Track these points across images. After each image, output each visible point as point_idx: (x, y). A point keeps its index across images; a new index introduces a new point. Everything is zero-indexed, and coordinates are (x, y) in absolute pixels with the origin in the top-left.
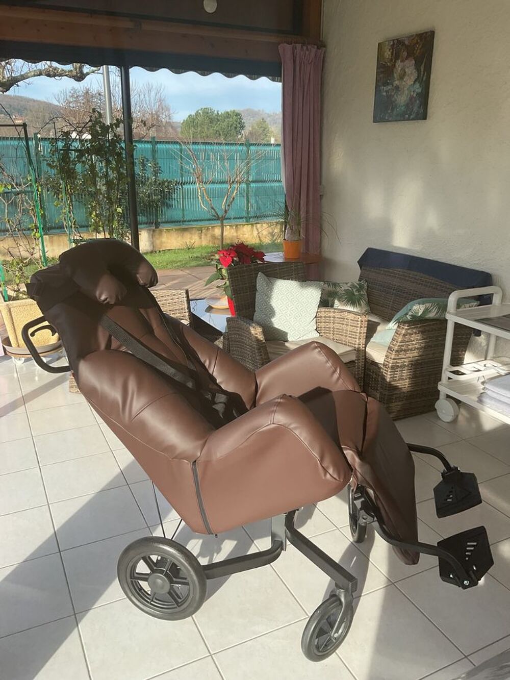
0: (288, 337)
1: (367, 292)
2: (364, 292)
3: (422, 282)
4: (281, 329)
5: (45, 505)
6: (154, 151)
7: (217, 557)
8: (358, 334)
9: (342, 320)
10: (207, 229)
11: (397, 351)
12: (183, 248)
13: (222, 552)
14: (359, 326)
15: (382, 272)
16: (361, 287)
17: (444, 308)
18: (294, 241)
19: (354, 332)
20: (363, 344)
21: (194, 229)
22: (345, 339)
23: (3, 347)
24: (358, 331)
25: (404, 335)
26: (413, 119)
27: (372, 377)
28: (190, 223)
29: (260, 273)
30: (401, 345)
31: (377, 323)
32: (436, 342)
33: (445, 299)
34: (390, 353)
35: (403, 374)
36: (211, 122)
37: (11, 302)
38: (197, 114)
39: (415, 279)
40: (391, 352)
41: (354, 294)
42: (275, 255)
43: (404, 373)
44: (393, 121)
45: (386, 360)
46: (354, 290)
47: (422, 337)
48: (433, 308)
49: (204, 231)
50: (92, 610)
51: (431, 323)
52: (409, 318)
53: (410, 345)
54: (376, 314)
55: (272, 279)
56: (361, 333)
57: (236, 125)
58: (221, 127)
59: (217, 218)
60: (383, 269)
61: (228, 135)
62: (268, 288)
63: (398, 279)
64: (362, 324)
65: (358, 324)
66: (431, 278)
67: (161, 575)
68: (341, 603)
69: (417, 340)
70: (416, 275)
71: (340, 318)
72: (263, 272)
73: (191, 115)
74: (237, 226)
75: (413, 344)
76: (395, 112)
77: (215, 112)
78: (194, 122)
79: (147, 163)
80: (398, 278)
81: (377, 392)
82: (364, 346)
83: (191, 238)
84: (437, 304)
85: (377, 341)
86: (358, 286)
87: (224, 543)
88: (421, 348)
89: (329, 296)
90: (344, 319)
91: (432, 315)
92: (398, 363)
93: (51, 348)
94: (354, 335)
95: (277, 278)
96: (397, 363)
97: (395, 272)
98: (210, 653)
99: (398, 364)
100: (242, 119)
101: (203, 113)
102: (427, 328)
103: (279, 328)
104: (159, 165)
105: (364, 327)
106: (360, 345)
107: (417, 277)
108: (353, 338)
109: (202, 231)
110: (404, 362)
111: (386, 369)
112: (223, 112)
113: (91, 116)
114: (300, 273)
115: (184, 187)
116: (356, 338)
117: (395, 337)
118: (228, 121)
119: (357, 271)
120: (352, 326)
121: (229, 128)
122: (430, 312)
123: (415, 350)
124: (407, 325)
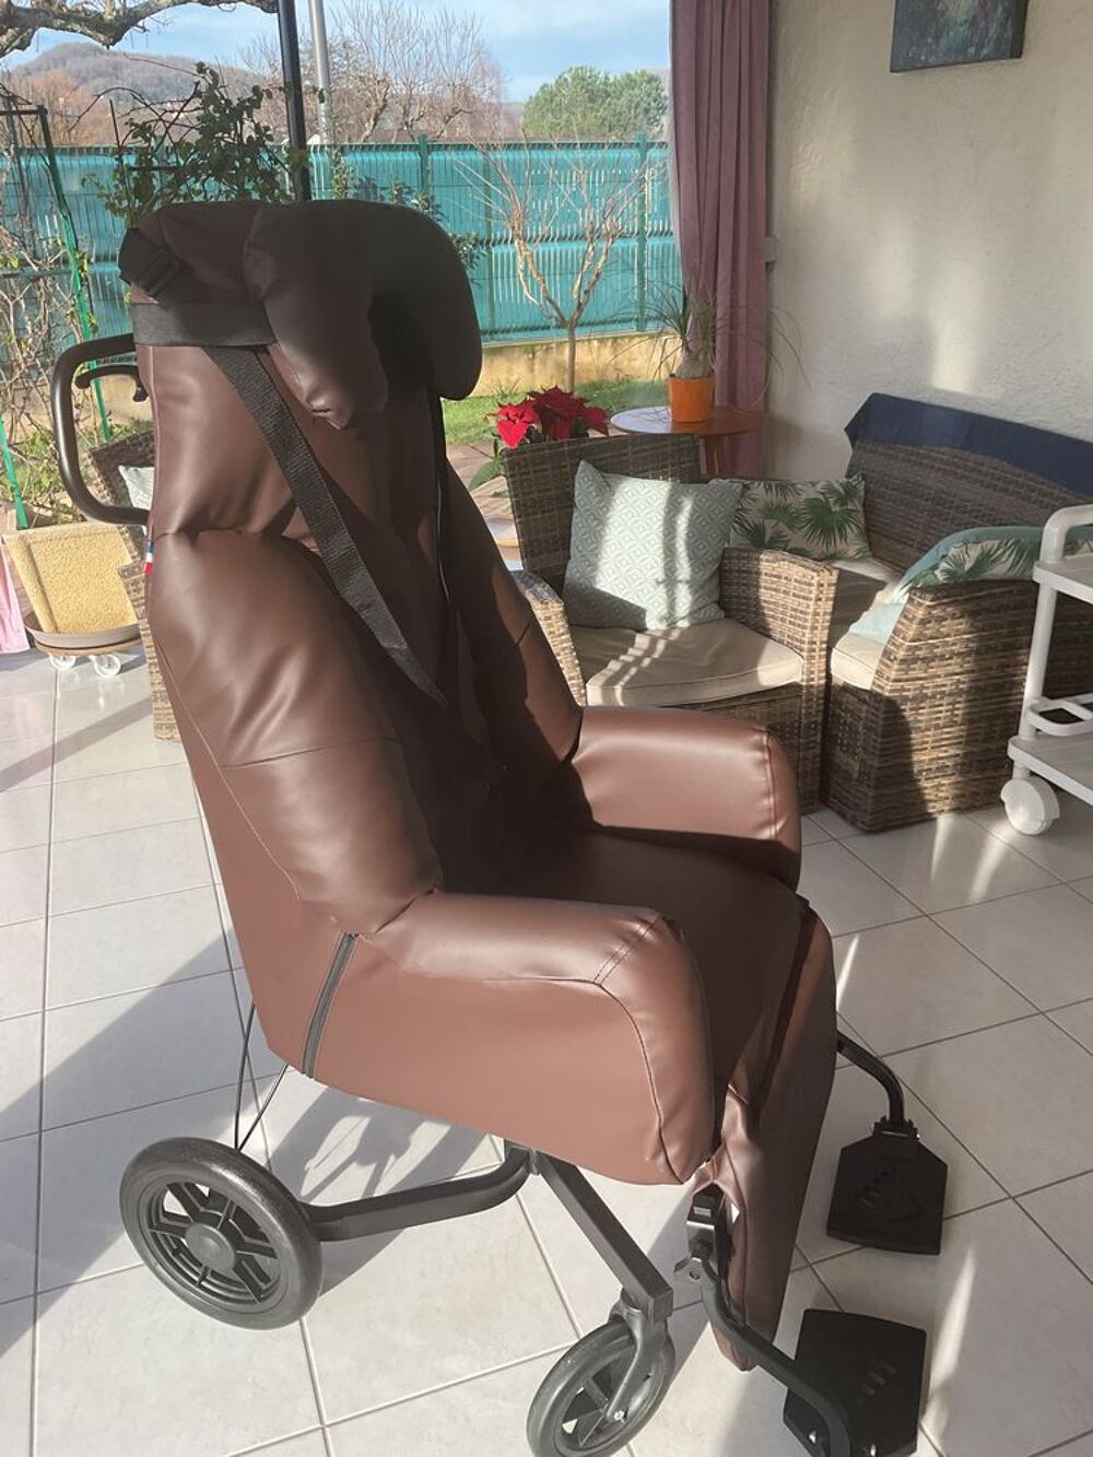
0: (647, 619)
1: (864, 505)
2: (856, 505)
3: (994, 482)
4: (631, 601)
5: (36, 1013)
6: (424, 169)
7: (396, 1166)
8: (809, 617)
9: (776, 579)
10: (545, 349)
11: (903, 661)
12: (491, 395)
13: (407, 1154)
14: (813, 596)
15: (901, 455)
16: (850, 492)
17: (1032, 552)
18: (694, 378)
19: (801, 612)
20: (822, 643)
21: (517, 349)
22: (780, 627)
23: (28, 633)
24: (811, 610)
25: (923, 622)
26: (987, 59)
27: (845, 721)
28: (508, 336)
29: (582, 463)
30: (916, 647)
31: (878, 581)
32: (1008, 637)
33: (1035, 529)
34: (886, 665)
35: (920, 718)
36: (591, 100)
37: (30, 531)
38: (561, 82)
39: (980, 472)
40: (889, 662)
41: (829, 510)
42: (647, 414)
43: (921, 714)
44: (939, 66)
45: (878, 682)
46: (831, 501)
47: (972, 625)
48: (1004, 552)
49: (538, 354)
50: (75, 1286)
51: (997, 591)
52: (940, 577)
53: (938, 647)
54: (882, 559)
55: (612, 478)
56: (818, 614)
57: (649, 104)
58: (615, 110)
59: (562, 323)
60: (905, 448)
61: (629, 128)
62: (601, 501)
63: (940, 474)
64: (822, 592)
65: (810, 592)
66: (1018, 471)
67: (211, 1229)
68: (632, 1340)
69: (958, 633)
70: (982, 464)
71: (772, 576)
72: (589, 461)
73: (546, 85)
74: (615, 339)
75: (946, 644)
76: (943, 42)
77: (601, 76)
78: (552, 102)
79: (408, 197)
80: (939, 469)
81: (853, 759)
82: (824, 646)
83: (510, 371)
84: (1017, 542)
85: (863, 633)
86: (841, 490)
87: (418, 1132)
88: (969, 654)
89: (767, 517)
90: (780, 577)
91: (1001, 569)
92: (909, 690)
93: (127, 637)
94: (800, 618)
95: (628, 475)
96: (903, 690)
97: (933, 454)
98: (321, 1422)
99: (905, 694)
100: (662, 90)
101: (574, 79)
102: (984, 604)
103: (625, 598)
104: (437, 201)
105: (827, 599)
106: (815, 643)
107: (984, 469)
108: (799, 625)
109: (534, 355)
110: (923, 687)
111: (877, 705)
112: (619, 77)
113: (197, 84)
114: (684, 462)
115: (493, 250)
116: (804, 627)
117: (900, 626)
118: (630, 95)
119: (844, 449)
120: (798, 597)
121: (632, 111)
122: (994, 561)
123: (951, 658)
124: (929, 596)
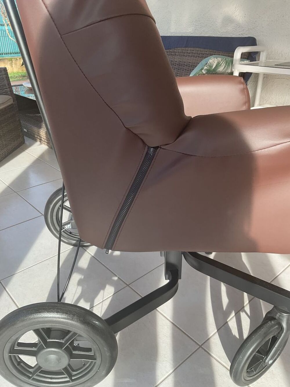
10: (16, 60)
21: (6, 59)
48: (223, 62)
52: (204, 72)
109: (12, 61)
122: (220, 66)
